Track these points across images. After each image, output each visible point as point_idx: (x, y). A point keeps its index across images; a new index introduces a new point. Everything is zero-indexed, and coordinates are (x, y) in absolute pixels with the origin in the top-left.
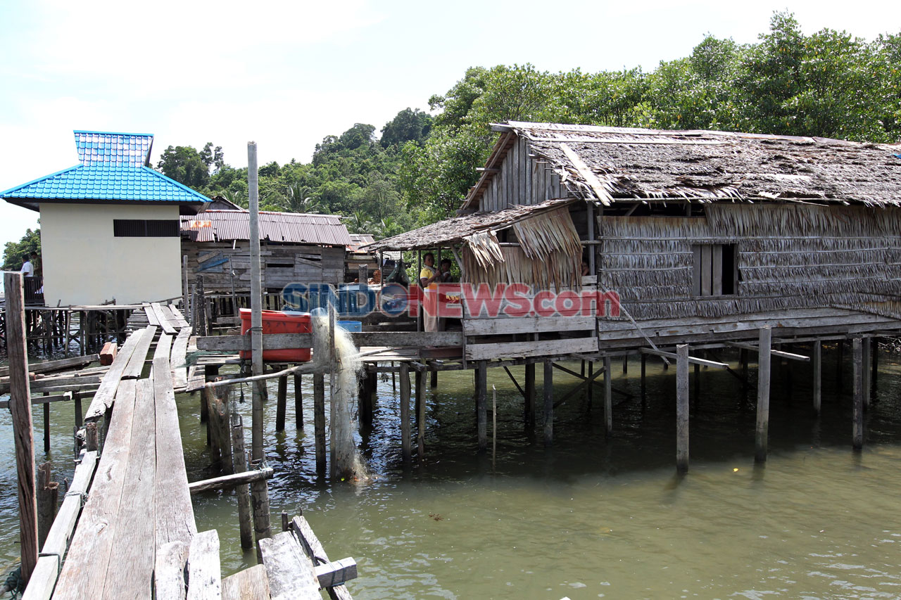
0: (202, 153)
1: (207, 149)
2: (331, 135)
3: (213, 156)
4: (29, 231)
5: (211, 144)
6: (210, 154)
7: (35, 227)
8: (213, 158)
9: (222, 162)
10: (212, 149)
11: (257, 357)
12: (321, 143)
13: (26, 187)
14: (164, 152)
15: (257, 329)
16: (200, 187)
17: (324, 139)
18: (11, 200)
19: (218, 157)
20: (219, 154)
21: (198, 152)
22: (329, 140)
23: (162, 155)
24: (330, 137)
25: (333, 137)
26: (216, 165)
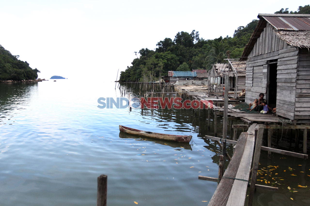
0: (191, 34)
1: (193, 33)
2: (241, 26)
3: (195, 35)
5: (194, 31)
6: (194, 35)
8: (195, 36)
9: (199, 38)
10: (195, 32)
12: (237, 30)
14: (176, 35)
16: (191, 48)
17: (238, 28)
19: (197, 36)
20: (198, 35)
21: (189, 34)
22: (240, 28)
23: (175, 36)
24: (241, 27)
25: (242, 27)
26: (196, 39)
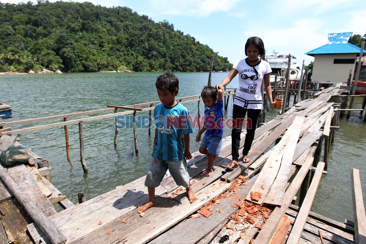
4: (311, 62)
7: (313, 61)
11: (354, 92)
13: (312, 51)
15: (355, 85)
18: (308, 55)
